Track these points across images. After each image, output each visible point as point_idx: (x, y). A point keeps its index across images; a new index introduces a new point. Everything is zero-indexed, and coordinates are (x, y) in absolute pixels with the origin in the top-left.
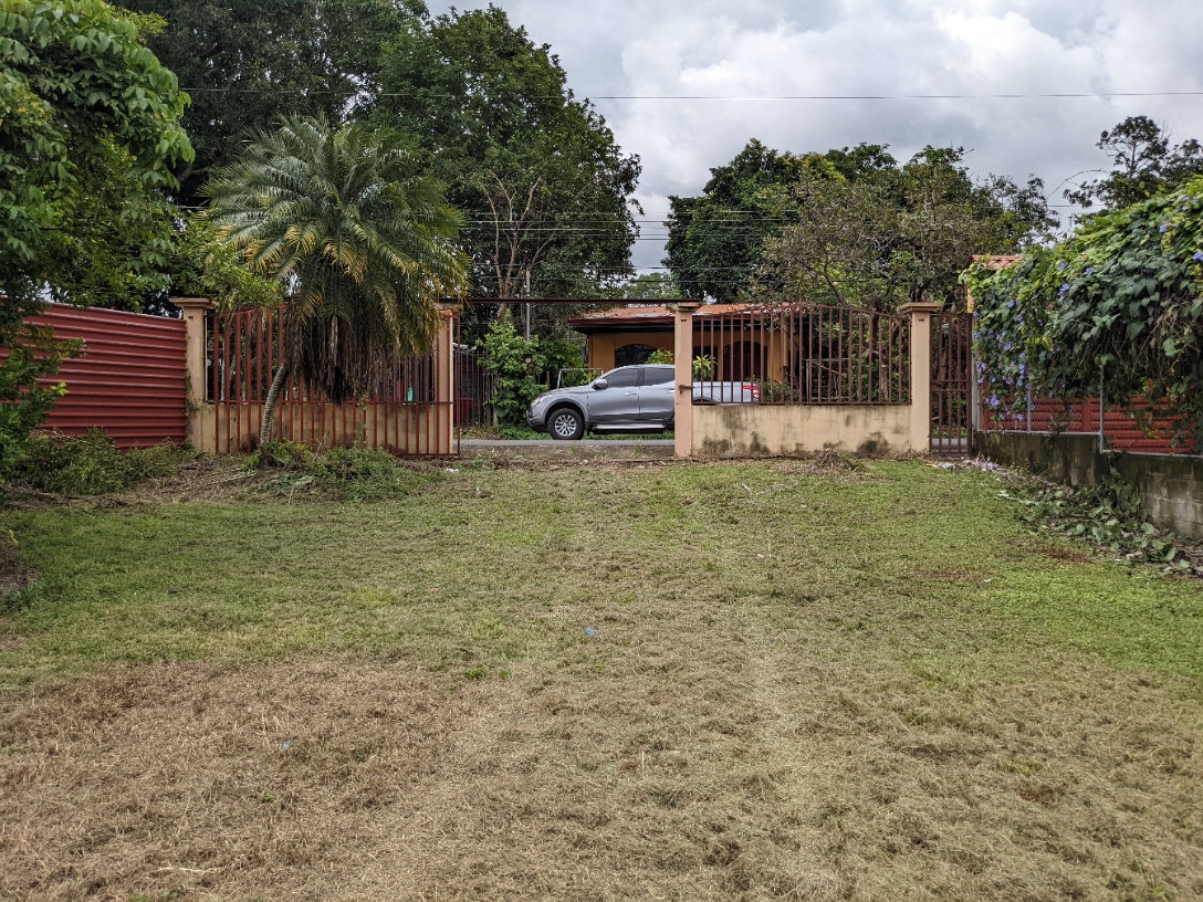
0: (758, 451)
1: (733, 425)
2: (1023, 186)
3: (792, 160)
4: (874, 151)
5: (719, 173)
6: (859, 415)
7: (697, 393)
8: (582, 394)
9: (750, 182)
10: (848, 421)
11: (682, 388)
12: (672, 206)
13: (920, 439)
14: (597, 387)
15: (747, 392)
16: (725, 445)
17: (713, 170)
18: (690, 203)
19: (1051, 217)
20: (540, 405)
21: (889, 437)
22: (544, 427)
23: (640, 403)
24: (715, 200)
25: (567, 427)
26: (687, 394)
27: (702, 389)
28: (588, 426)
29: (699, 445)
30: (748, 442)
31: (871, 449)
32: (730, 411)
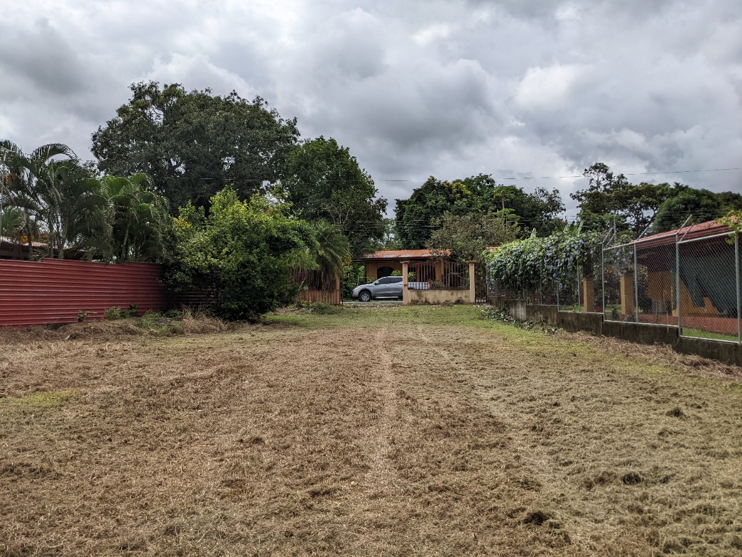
0: (427, 303)
1: (420, 296)
2: (551, 192)
3: (448, 184)
4: (486, 177)
5: (416, 191)
6: (455, 292)
7: (409, 286)
8: (370, 286)
9: (431, 195)
10: (452, 294)
11: (405, 285)
12: (397, 203)
13: (472, 298)
14: (375, 284)
15: (424, 285)
16: (417, 301)
17: (414, 190)
18: (405, 202)
19: (562, 206)
20: (357, 290)
21: (464, 298)
22: (359, 298)
23: (389, 289)
24: (416, 202)
25: (365, 297)
26: (407, 287)
27: (411, 284)
28: (373, 297)
29: (410, 301)
30: (424, 300)
31: (459, 302)
32: (419, 291)
